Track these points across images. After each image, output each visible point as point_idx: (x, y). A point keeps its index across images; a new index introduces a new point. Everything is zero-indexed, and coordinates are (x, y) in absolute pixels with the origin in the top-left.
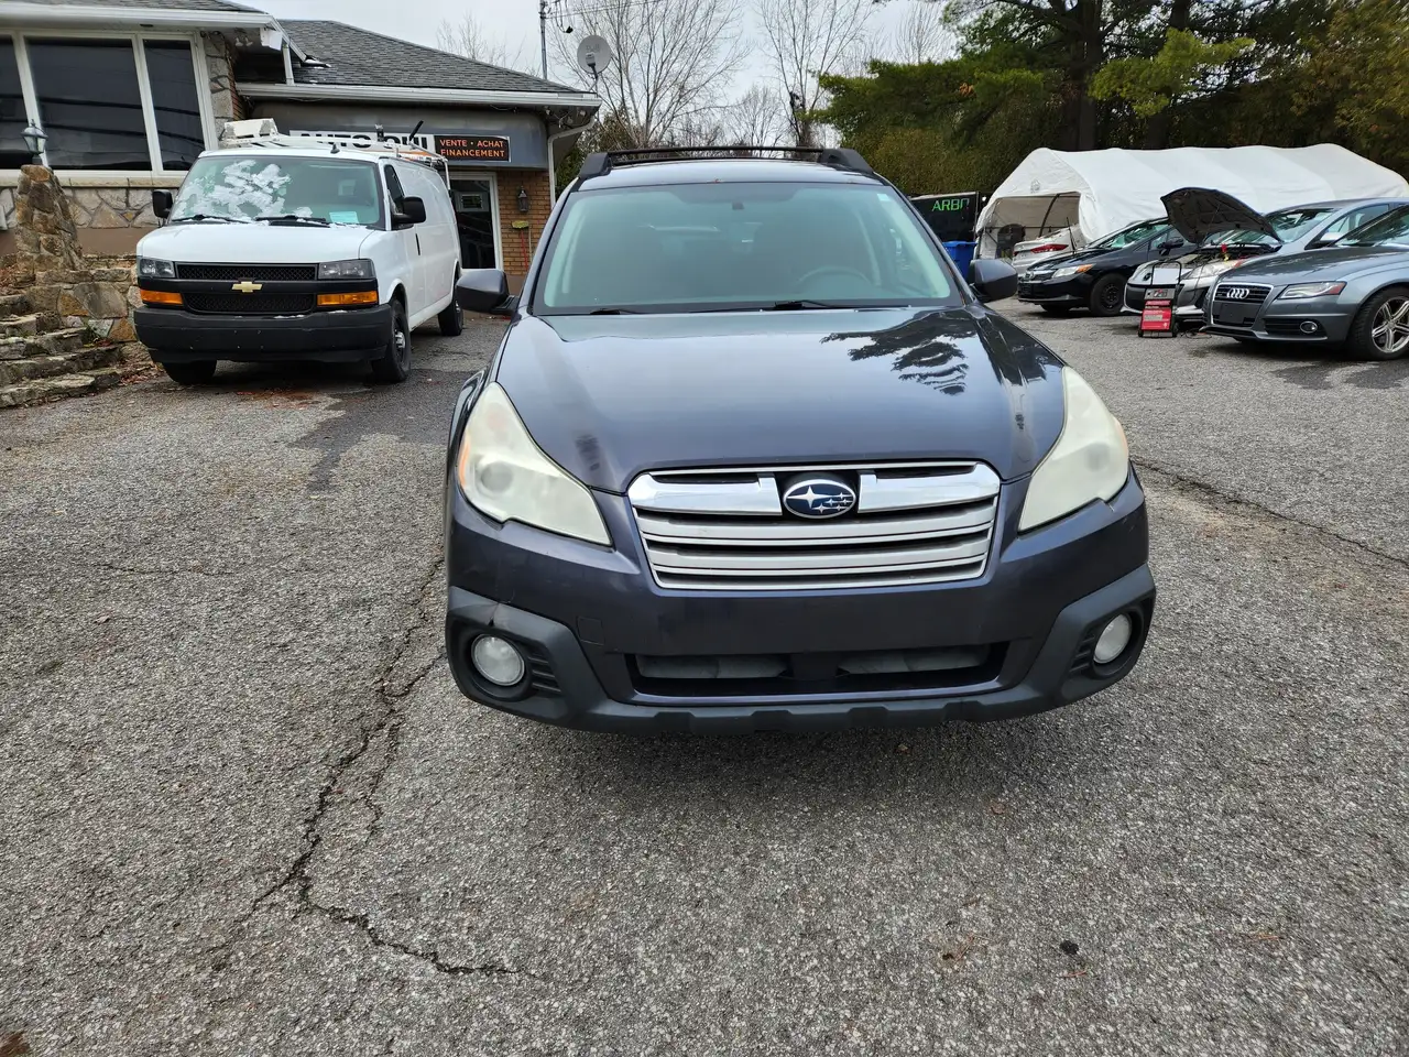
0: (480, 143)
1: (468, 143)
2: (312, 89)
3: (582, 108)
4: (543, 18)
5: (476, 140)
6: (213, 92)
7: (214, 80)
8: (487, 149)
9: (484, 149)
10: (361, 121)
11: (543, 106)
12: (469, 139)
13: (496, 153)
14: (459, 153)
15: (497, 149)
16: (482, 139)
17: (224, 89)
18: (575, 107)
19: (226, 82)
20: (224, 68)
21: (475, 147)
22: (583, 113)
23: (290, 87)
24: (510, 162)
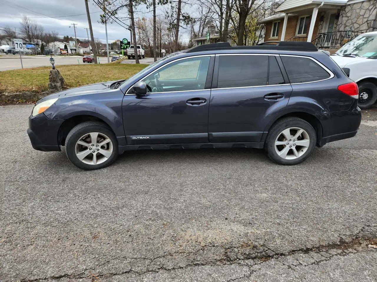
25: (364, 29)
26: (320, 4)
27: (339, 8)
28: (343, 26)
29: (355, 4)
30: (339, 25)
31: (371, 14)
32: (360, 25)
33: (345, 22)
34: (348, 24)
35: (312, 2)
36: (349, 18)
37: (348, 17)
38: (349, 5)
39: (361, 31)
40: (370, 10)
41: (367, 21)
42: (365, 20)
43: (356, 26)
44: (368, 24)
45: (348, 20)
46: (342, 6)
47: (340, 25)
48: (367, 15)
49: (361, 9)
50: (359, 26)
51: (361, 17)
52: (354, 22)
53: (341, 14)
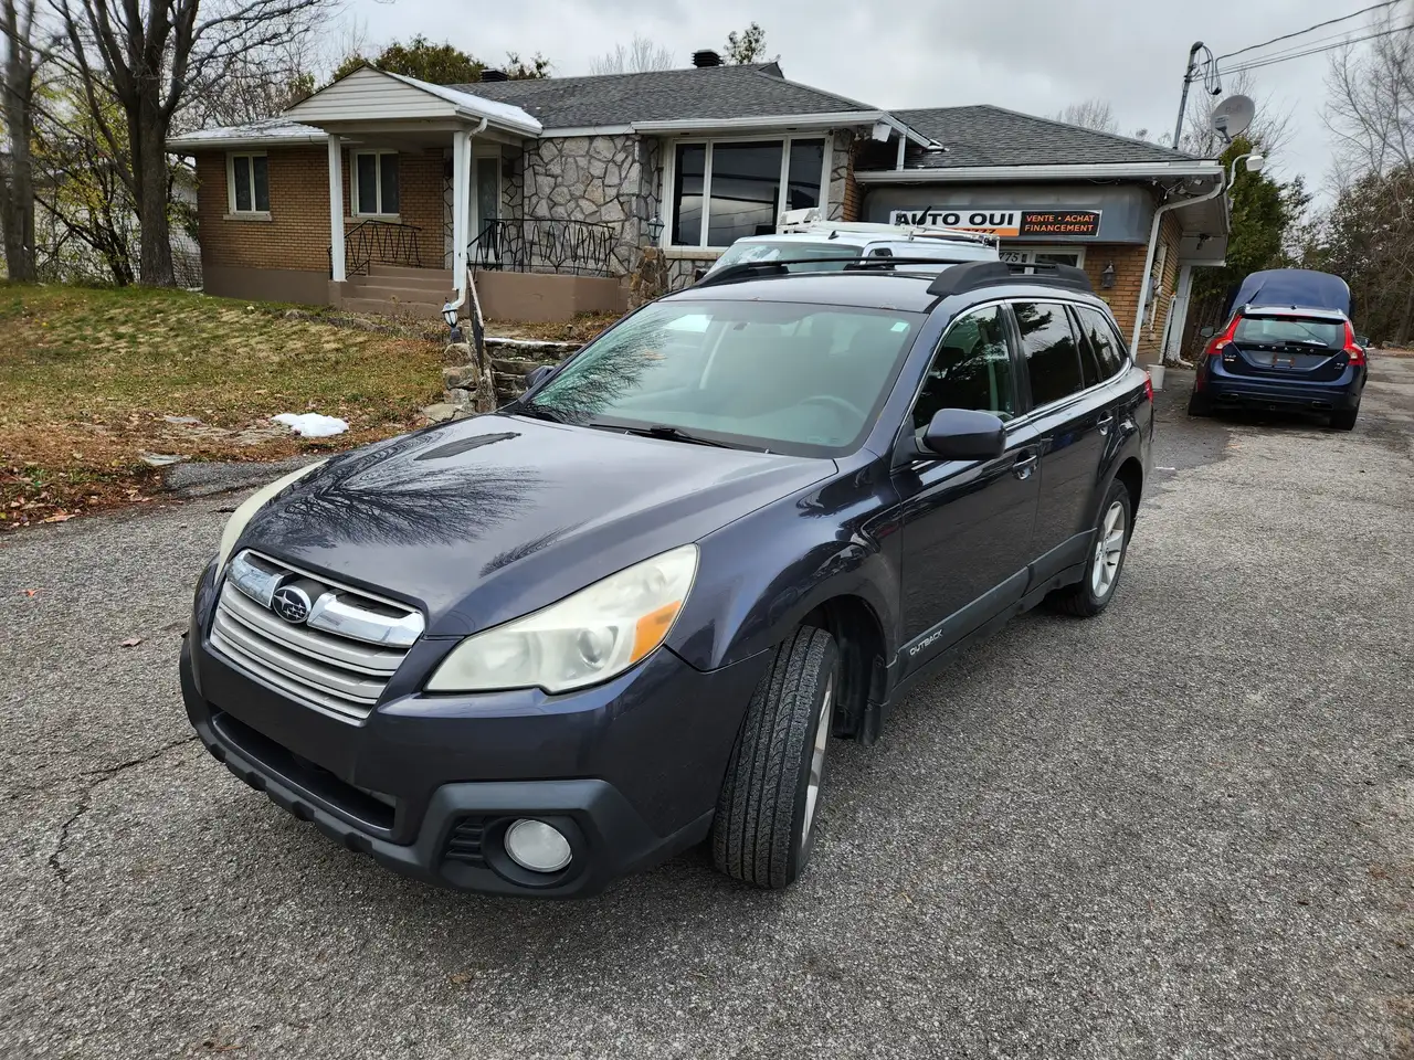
0: (1068, 218)
1: (1055, 219)
2: (920, 173)
3: (1198, 177)
4: (1188, 80)
5: (1064, 214)
6: (832, 180)
7: (834, 171)
8: (1075, 224)
9: (1071, 224)
10: (955, 200)
11: (1150, 177)
12: (1057, 215)
13: (1084, 228)
14: (1044, 228)
15: (1088, 223)
16: (1071, 214)
17: (841, 178)
18: (1190, 176)
19: (844, 172)
20: (845, 160)
21: (1061, 223)
22: (1198, 182)
23: (900, 173)
24: (1098, 237)
25: (616, 219)
26: (477, 124)
27: (518, 144)
28: (544, 202)
29: (566, 138)
30: (530, 198)
31: (623, 176)
32: (598, 206)
33: (548, 190)
34: (558, 199)
35: (454, 114)
36: (560, 179)
37: (555, 177)
38: (550, 139)
39: (606, 223)
40: (620, 167)
41: (617, 197)
42: (613, 192)
43: (588, 207)
44: (621, 204)
45: (556, 185)
46: (526, 140)
47: (534, 199)
48: (613, 179)
49: (592, 157)
50: (594, 208)
51: (597, 182)
52: (578, 194)
53: (529, 166)
